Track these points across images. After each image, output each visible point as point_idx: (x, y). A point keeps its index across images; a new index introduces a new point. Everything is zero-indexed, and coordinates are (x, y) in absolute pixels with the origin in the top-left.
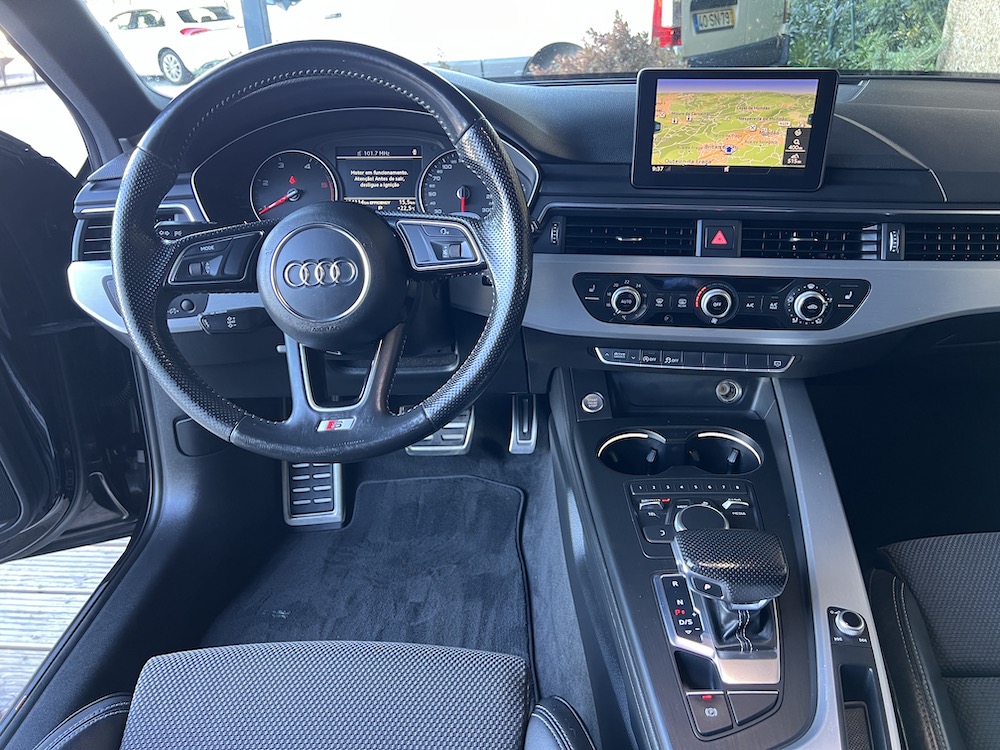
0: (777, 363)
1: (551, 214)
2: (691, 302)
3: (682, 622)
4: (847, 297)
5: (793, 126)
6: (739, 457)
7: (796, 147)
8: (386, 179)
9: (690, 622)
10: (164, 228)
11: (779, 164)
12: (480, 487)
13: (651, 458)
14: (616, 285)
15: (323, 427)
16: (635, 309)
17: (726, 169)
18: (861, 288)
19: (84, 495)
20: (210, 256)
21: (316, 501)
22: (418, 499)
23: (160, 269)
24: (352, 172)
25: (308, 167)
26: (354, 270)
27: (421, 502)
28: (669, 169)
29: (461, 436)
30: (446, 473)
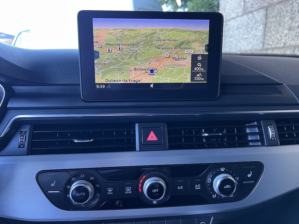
0: (203, 223)
4: (249, 176)
5: (196, 53)
7: (199, 68)
11: (188, 81)
14: (73, 179)
17: (152, 86)
18: (257, 167)
28: (109, 87)
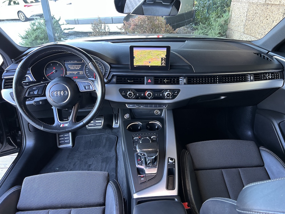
0: (164, 106)
1: (113, 76)
2: (144, 94)
3: (139, 162)
4: (176, 93)
5: (162, 57)
6: (158, 126)
7: (163, 62)
8: (76, 67)
9: (141, 162)
10: (23, 83)
11: (160, 65)
12: (106, 136)
13: (139, 128)
14: (128, 91)
15: (61, 126)
16: (132, 96)
17: (150, 66)
18: (178, 91)
19: (6, 143)
20: (35, 90)
21: (65, 141)
22: (91, 140)
23: (24, 94)
24: (68, 66)
25: (58, 65)
26: (67, 93)
27: (92, 141)
28: (138, 66)
29: (101, 124)
30: (98, 133)
